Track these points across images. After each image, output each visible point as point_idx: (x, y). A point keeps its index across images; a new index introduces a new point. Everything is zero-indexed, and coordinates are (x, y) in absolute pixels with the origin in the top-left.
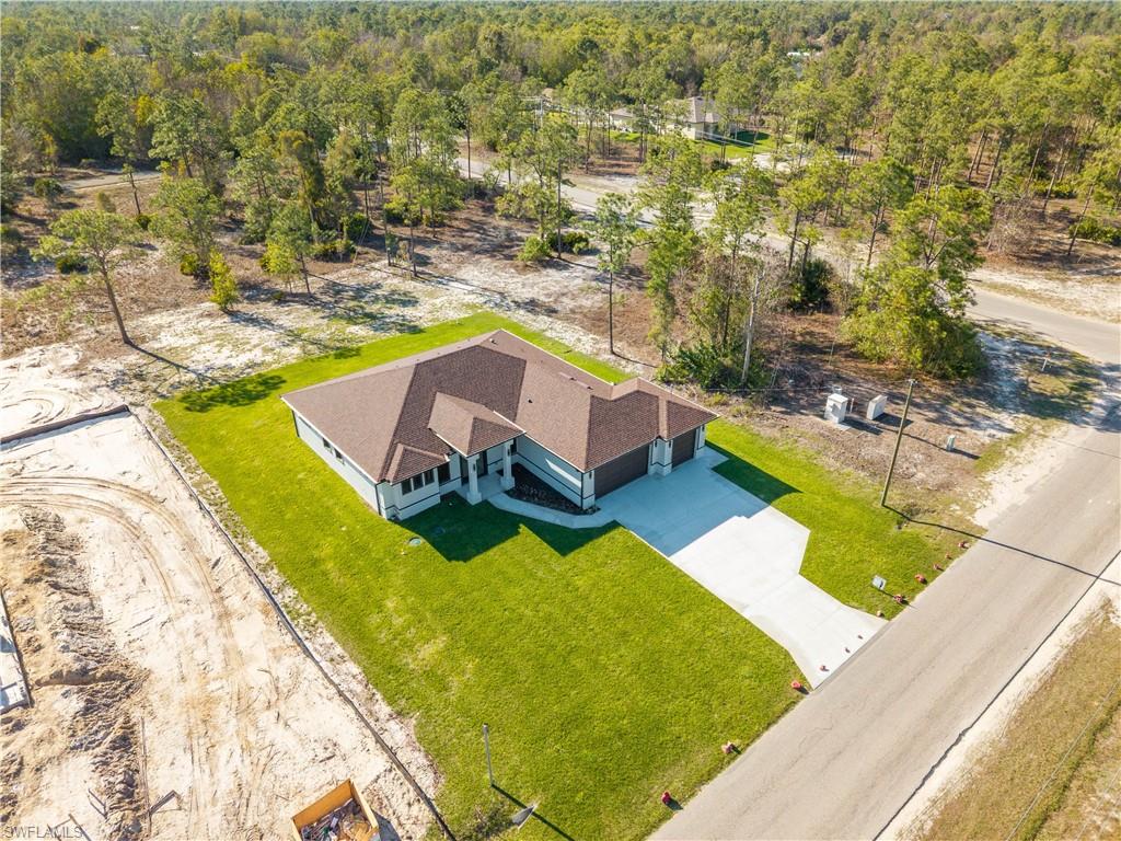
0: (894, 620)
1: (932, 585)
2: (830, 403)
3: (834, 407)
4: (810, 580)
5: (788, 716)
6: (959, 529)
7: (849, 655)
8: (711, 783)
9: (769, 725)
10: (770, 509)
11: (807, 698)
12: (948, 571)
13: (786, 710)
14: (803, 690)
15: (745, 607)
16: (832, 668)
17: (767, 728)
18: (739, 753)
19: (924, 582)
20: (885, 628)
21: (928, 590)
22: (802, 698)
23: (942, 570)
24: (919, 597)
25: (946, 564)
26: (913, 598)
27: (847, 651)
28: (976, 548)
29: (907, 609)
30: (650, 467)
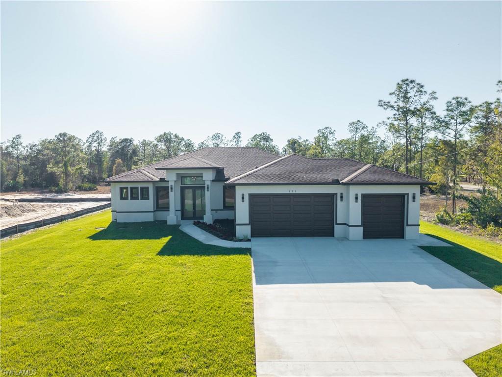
30: (336, 227)
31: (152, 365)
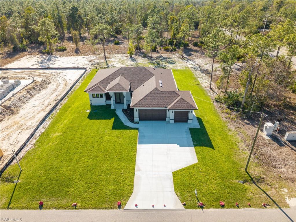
0: (188, 210)
1: (225, 210)
2: (265, 125)
3: (266, 127)
4: (173, 176)
5: (104, 210)
6: (274, 199)
7: (152, 208)
8: (57, 210)
9: (95, 208)
10: (193, 148)
11: (118, 210)
12: (241, 210)
13: (106, 208)
14: (120, 206)
15: (139, 170)
16: (139, 207)
17: (93, 209)
18: (75, 208)
19: (223, 206)
20: (180, 210)
21: (220, 210)
22: (116, 209)
23: (238, 207)
24: (211, 210)
25: (244, 207)
26: (208, 208)
27: (153, 206)
28: (273, 211)
29: (199, 210)
30: (166, 118)
31: (116, 172)
